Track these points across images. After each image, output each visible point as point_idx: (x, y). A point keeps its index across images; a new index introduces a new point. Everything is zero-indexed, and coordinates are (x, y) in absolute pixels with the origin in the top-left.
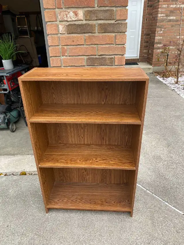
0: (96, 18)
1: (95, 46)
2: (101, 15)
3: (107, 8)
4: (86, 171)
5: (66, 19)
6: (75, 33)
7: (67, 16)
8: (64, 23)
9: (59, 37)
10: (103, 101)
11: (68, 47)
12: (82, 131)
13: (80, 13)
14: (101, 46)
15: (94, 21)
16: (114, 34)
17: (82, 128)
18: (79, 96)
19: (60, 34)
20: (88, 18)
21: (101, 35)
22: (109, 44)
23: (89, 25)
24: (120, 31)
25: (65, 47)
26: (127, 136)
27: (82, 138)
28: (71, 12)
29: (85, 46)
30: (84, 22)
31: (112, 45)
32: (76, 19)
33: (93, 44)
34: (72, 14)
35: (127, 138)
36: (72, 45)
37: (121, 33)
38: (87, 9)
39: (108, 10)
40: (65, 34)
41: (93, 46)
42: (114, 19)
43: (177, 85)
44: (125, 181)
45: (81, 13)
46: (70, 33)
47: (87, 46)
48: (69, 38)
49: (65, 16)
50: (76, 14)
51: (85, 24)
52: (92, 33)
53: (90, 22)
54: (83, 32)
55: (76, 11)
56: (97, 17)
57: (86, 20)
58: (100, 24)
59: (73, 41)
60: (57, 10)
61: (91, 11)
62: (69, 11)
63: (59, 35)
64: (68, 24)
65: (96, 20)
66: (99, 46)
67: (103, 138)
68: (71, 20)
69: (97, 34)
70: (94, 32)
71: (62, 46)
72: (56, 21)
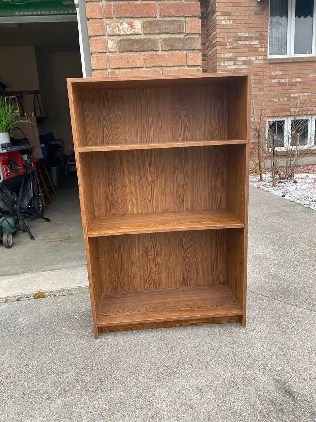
0: (158, 32)
1: (159, 69)
2: (166, 28)
3: (173, 19)
4: (156, 265)
5: (118, 32)
6: (130, 51)
7: (119, 28)
8: (114, 38)
9: (107, 58)
10: (180, 135)
11: (121, 70)
12: (149, 188)
13: (136, 24)
14: (168, 69)
15: (156, 35)
16: (184, 53)
17: (149, 184)
18: (144, 129)
19: (110, 52)
20: (148, 31)
21: (166, 53)
22: (179, 66)
23: (149, 40)
24: (193, 48)
25: (117, 71)
26: (219, 192)
27: (148, 202)
28: (125, 23)
29: (144, 69)
30: (143, 36)
31: (183, 68)
32: (132, 32)
33: (156, 67)
34: (126, 26)
35: (219, 195)
36: (126, 68)
37: (193, 50)
38: (146, 20)
39: (174, 21)
40: (116, 52)
41: (156, 69)
42: (182, 33)
43: (261, 182)
44: (222, 279)
45: (138, 24)
46: (123, 52)
47: (148, 69)
48: (121, 58)
49: (117, 29)
50: (132, 26)
51: (144, 39)
52: (154, 51)
53: (152, 37)
54: (142, 49)
55: (132, 22)
56: (160, 29)
57: (145, 34)
58: (165, 39)
59: (128, 62)
60: (105, 20)
61: (152, 22)
62: (121, 22)
63: (108, 54)
64: (120, 39)
65: (159, 34)
66: (164, 69)
67: (183, 200)
68: (126, 34)
69: (160, 53)
70: (158, 49)
71: (112, 70)
72: (104, 35)
